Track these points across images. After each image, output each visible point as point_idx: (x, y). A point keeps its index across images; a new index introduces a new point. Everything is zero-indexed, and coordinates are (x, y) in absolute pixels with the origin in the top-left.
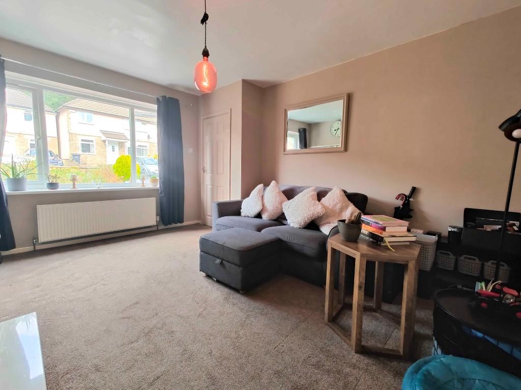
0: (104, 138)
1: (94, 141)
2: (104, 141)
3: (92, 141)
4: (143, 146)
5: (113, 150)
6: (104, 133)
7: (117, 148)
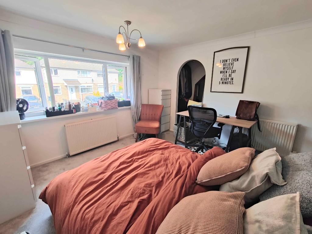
0: (66, 84)
1: (60, 86)
2: (66, 86)
3: (59, 87)
4: (89, 86)
5: (72, 91)
6: (66, 81)
7: (74, 90)
